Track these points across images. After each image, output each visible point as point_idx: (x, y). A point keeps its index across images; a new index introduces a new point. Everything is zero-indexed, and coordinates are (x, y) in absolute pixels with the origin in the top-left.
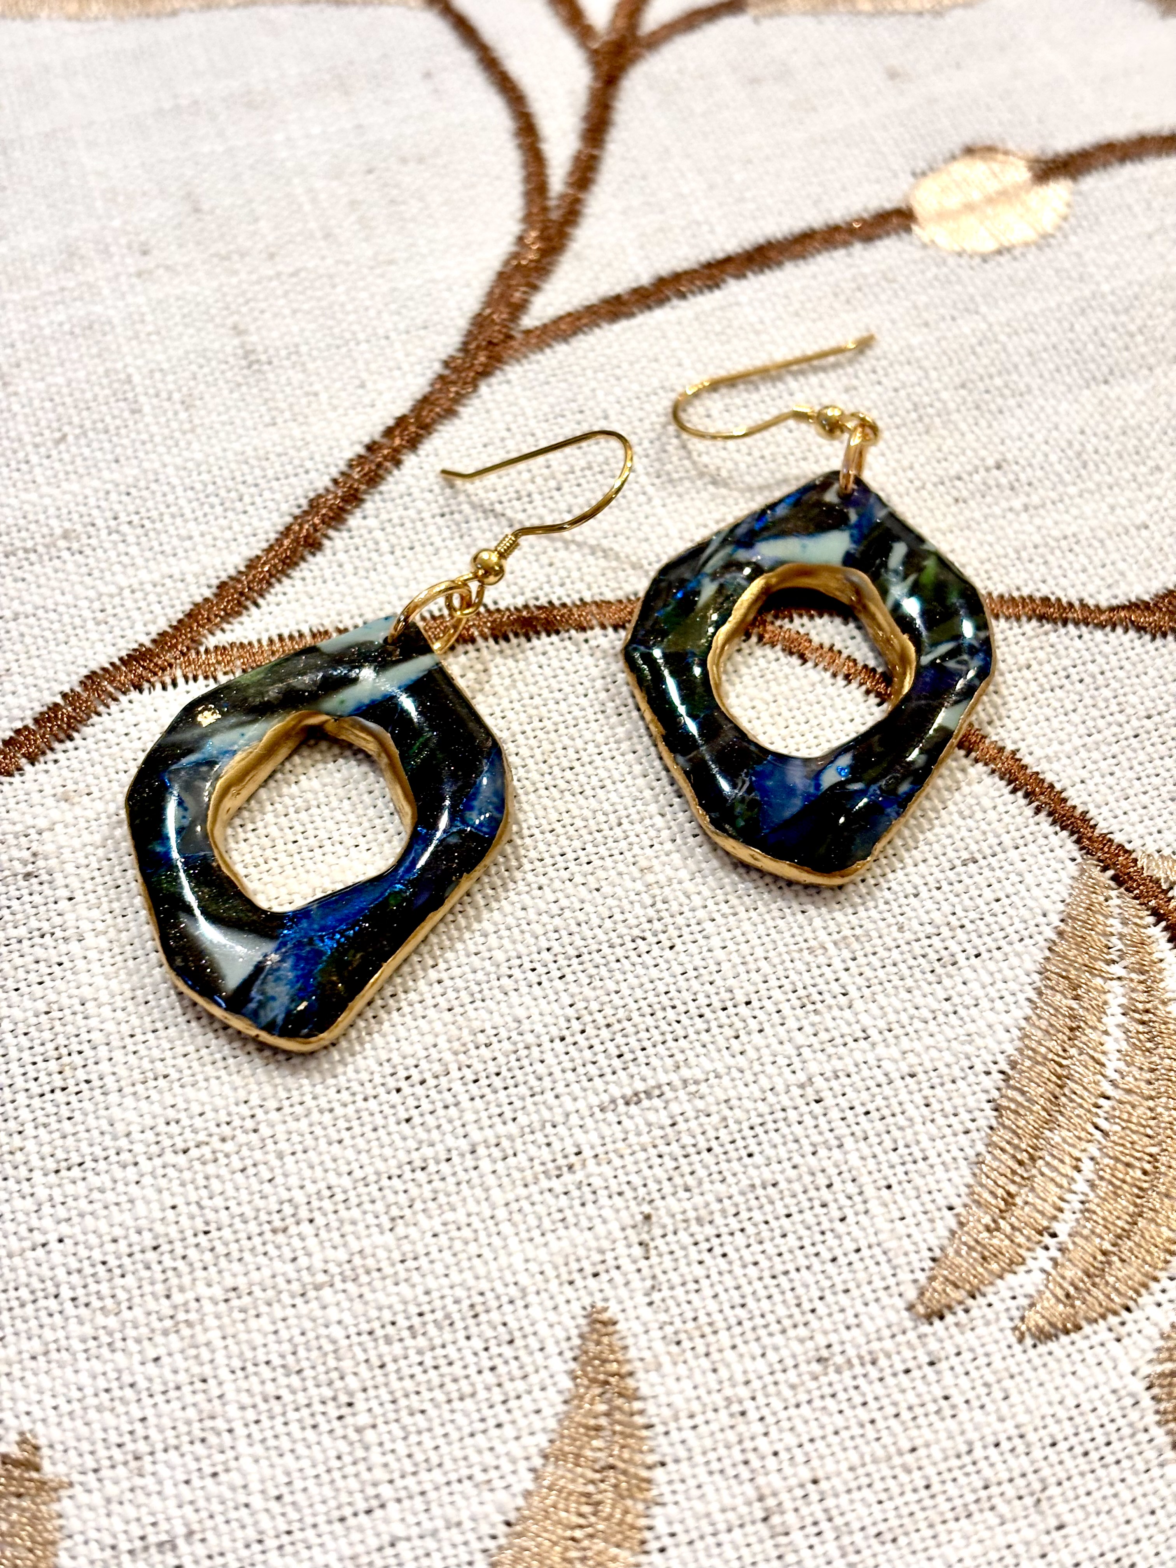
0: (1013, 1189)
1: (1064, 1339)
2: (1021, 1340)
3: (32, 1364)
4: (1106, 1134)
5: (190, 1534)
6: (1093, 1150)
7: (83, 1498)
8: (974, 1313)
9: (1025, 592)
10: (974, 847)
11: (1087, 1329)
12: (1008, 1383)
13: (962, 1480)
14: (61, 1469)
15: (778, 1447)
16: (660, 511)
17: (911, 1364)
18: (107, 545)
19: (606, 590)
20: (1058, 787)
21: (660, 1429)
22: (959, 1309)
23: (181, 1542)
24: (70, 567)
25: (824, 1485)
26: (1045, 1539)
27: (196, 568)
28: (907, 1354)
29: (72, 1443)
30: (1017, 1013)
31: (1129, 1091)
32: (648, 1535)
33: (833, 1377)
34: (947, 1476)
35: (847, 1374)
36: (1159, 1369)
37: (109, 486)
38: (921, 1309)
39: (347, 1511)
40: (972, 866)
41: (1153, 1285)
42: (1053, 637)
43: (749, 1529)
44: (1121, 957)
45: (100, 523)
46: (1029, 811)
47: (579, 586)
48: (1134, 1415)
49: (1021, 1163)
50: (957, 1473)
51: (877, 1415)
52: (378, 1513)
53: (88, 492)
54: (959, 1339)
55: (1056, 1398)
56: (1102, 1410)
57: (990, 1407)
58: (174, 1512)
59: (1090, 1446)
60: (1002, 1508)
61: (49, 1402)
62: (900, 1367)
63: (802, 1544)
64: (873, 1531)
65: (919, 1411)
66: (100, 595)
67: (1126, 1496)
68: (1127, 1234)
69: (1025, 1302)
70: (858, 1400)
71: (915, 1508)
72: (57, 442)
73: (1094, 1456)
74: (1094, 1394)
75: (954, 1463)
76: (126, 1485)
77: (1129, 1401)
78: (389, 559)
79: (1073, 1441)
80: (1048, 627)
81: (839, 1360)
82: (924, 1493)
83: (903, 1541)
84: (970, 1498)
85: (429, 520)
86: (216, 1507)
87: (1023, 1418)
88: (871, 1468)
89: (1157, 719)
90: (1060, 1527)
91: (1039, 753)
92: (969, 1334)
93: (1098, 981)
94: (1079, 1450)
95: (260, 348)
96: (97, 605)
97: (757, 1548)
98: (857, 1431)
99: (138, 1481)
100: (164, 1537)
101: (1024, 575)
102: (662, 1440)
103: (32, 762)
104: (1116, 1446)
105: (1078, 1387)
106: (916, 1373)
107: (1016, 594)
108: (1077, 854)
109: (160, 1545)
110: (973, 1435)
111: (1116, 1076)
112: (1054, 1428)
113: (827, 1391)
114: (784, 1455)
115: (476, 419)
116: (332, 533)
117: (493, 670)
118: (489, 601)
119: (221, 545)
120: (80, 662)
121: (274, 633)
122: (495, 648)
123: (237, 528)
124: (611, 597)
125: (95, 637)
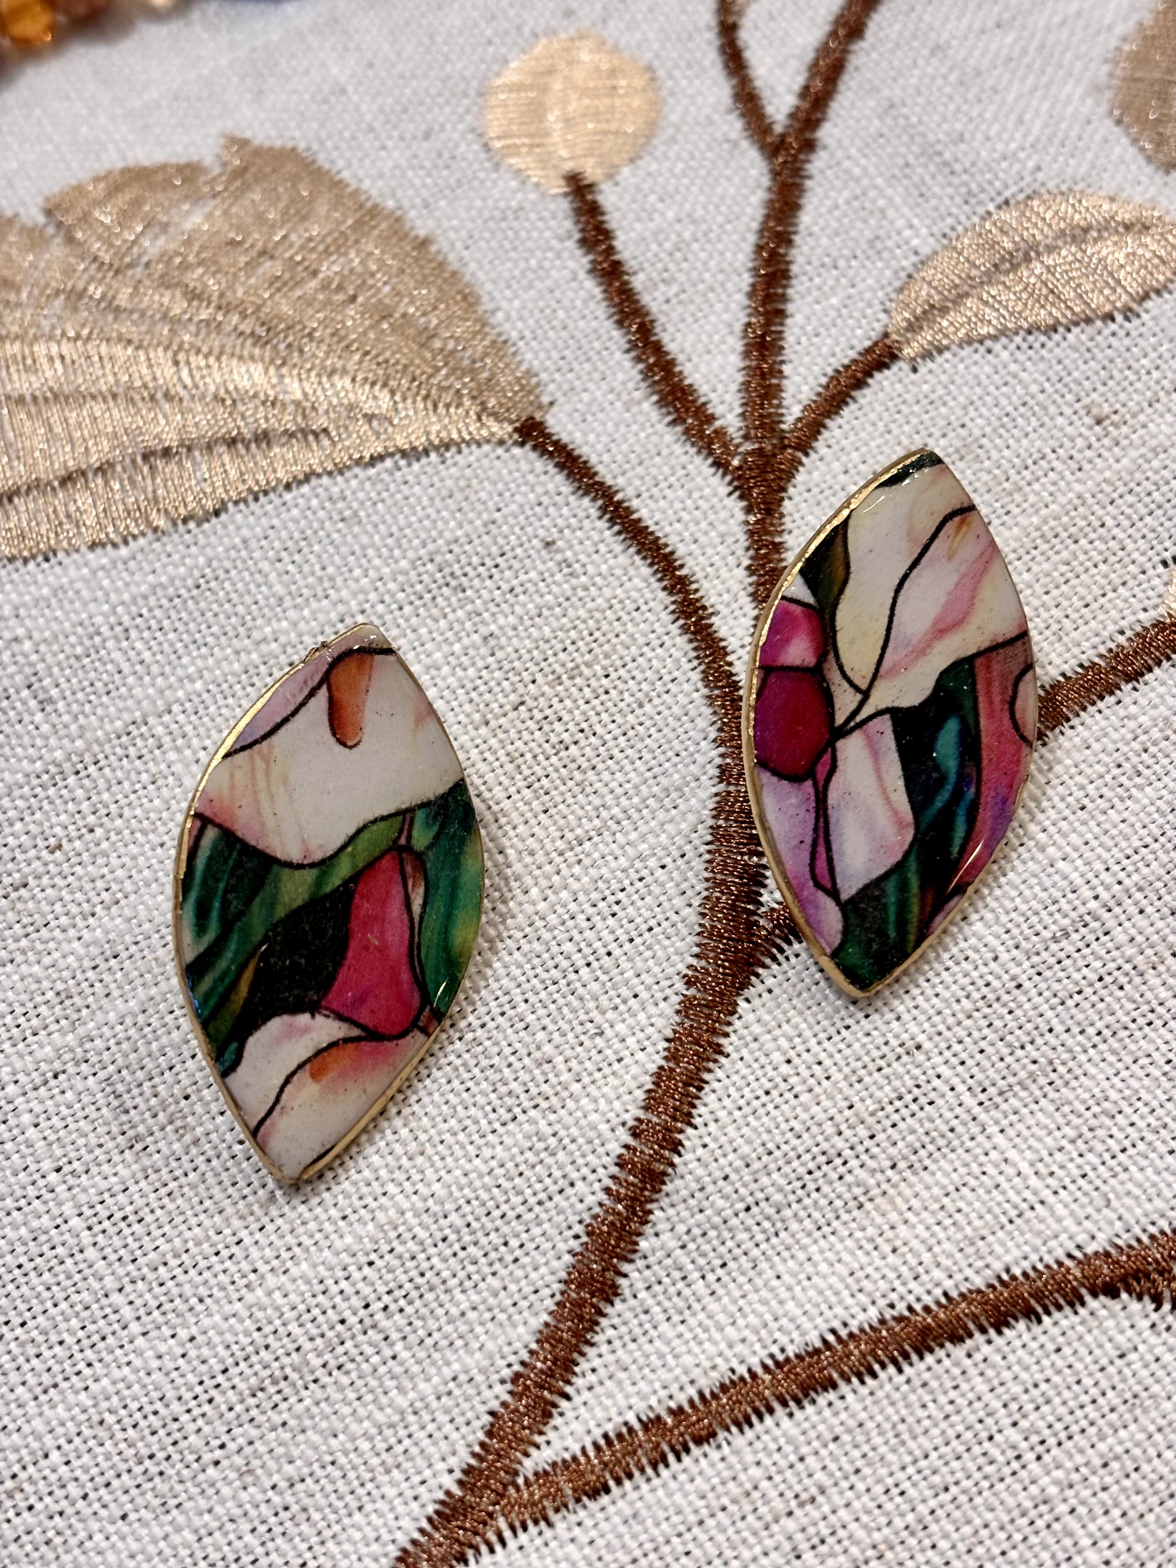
16: (999, 1139)
18: (367, 1350)
19: (969, 1273)
24: (331, 1390)
27: (480, 1358)
37: (345, 1258)
45: (348, 1315)
53: (322, 1270)
66: (379, 1427)
78: (700, 1286)
85: (733, 1221)
115: (745, 1052)
116: (626, 1267)
117: (870, 1425)
118: (836, 1324)
119: (501, 1317)
120: (386, 1537)
121: (597, 1433)
122: (864, 1391)
123: (513, 1288)
124: (979, 1282)
125: (391, 1492)
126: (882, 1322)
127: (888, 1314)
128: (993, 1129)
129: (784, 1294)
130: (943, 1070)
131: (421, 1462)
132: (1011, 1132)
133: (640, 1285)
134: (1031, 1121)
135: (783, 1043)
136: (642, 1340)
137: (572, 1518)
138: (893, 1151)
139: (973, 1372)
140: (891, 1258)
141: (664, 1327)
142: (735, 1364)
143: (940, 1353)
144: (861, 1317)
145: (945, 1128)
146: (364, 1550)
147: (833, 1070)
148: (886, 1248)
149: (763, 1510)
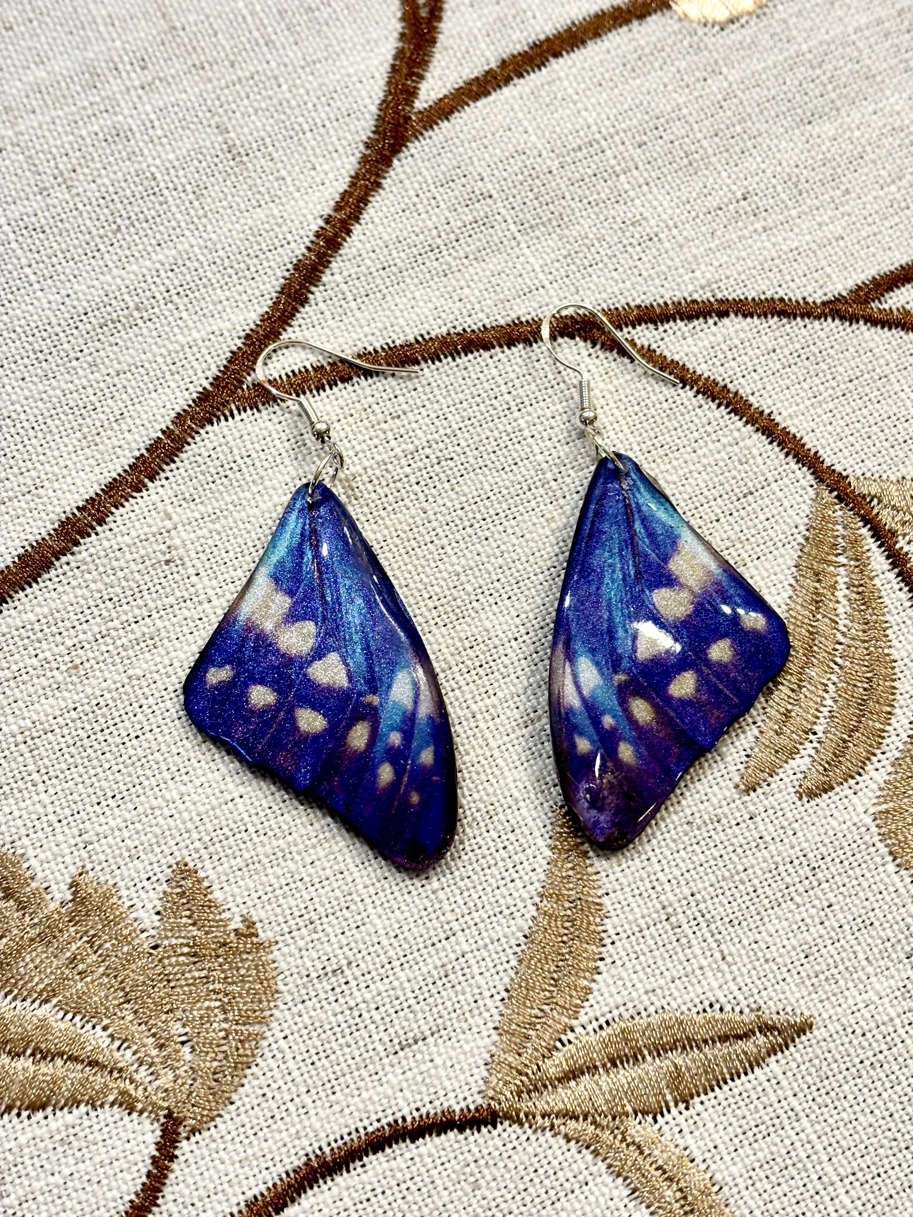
0: (789, 707)
1: (825, 796)
2: (800, 799)
3: (239, 873)
4: (841, 667)
5: (350, 963)
6: (834, 678)
7: (285, 950)
8: (773, 786)
9: (769, 295)
10: (750, 484)
11: (837, 789)
12: (795, 825)
13: (774, 885)
14: (270, 934)
15: (670, 876)
16: (526, 251)
17: (740, 820)
18: (167, 313)
19: (498, 317)
20: (798, 436)
21: (603, 874)
22: (764, 784)
23: (345, 968)
24: (145, 331)
25: (698, 897)
26: (822, 914)
27: (228, 324)
28: (737, 814)
29: (273, 918)
30: (785, 595)
31: (853, 639)
32: (603, 935)
33: (697, 832)
34: (765, 883)
35: (704, 829)
36: (879, 808)
37: (158, 265)
38: (743, 787)
39: (435, 940)
40: (750, 497)
41: (874, 759)
42: (788, 326)
43: (659, 926)
44: (844, 551)
45: (157, 295)
46: (782, 456)
47: (481, 315)
48: (867, 838)
49: (793, 690)
50: (770, 881)
51: (723, 852)
52: (453, 939)
53: (144, 270)
54: (766, 802)
55: (822, 831)
56: (849, 836)
57: (786, 841)
58: (338, 952)
59: (843, 857)
60: (798, 899)
61: (255, 895)
62: (734, 822)
63: (690, 932)
64: (727, 920)
65: (746, 847)
66: (169, 352)
67: (865, 884)
68: (856, 729)
69: (801, 776)
70: (712, 844)
71: (748, 903)
72: (115, 233)
73: (846, 863)
74: (844, 827)
75: (769, 875)
76: (308, 939)
77: (863, 829)
78: (353, 304)
79: (834, 855)
80: (785, 321)
81: (699, 822)
82: (753, 895)
83: (744, 924)
84: (779, 895)
85: (375, 274)
86: (362, 947)
87: (805, 845)
88: (723, 884)
89: (856, 382)
90: (830, 906)
91: (785, 413)
92: (771, 799)
93: (832, 568)
94: (837, 860)
95: (238, 142)
96: (169, 361)
97: (664, 936)
98: (712, 862)
99: (315, 936)
100: (335, 967)
101: (768, 283)
102: (605, 879)
103: (152, 479)
104: (858, 856)
105: (834, 823)
106: (743, 825)
107: (763, 297)
108: (813, 482)
109: (334, 971)
110: (778, 859)
111: (845, 630)
112: (823, 849)
113: (694, 841)
114: (674, 882)
115: (394, 189)
116: (313, 289)
117: (434, 384)
118: (424, 332)
119: (242, 306)
120: (169, 406)
121: (288, 370)
122: (433, 367)
123: (250, 292)
124: (502, 322)
125: (173, 385)
126: (449, 334)
127: (452, 331)
128: (523, 245)
129: (398, 313)
130: (502, 211)
131: (191, 372)
132: (533, 248)
133: (320, 299)
134: (544, 244)
135: (417, 186)
136: (318, 327)
137: (271, 409)
138: (467, 249)
139: (492, 365)
140: (458, 304)
141: (331, 322)
142: (367, 345)
143: (476, 354)
144: (438, 331)
145: (497, 241)
146: (155, 411)
147: (442, 203)
148: (456, 298)
149: (372, 418)
